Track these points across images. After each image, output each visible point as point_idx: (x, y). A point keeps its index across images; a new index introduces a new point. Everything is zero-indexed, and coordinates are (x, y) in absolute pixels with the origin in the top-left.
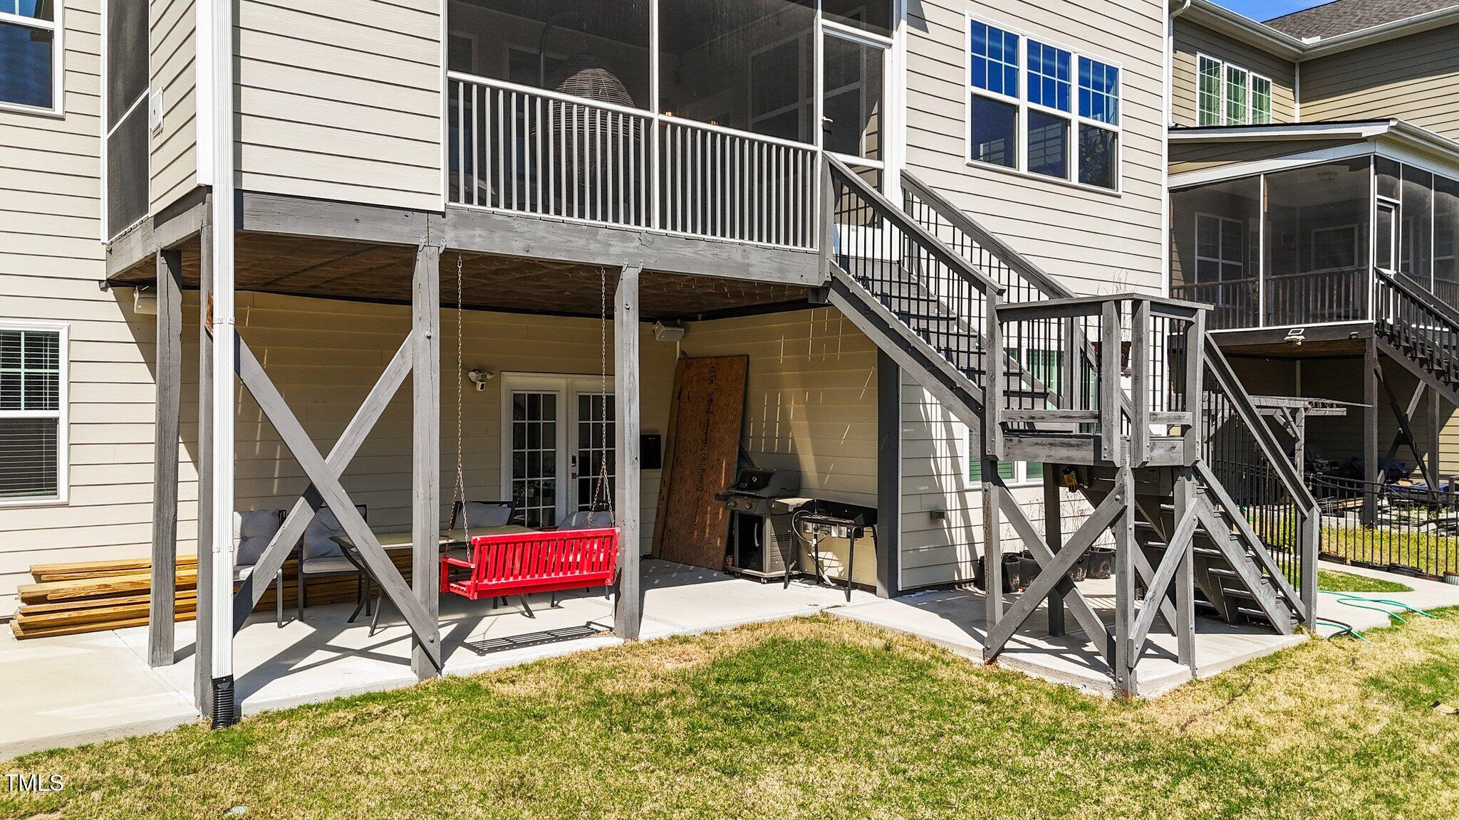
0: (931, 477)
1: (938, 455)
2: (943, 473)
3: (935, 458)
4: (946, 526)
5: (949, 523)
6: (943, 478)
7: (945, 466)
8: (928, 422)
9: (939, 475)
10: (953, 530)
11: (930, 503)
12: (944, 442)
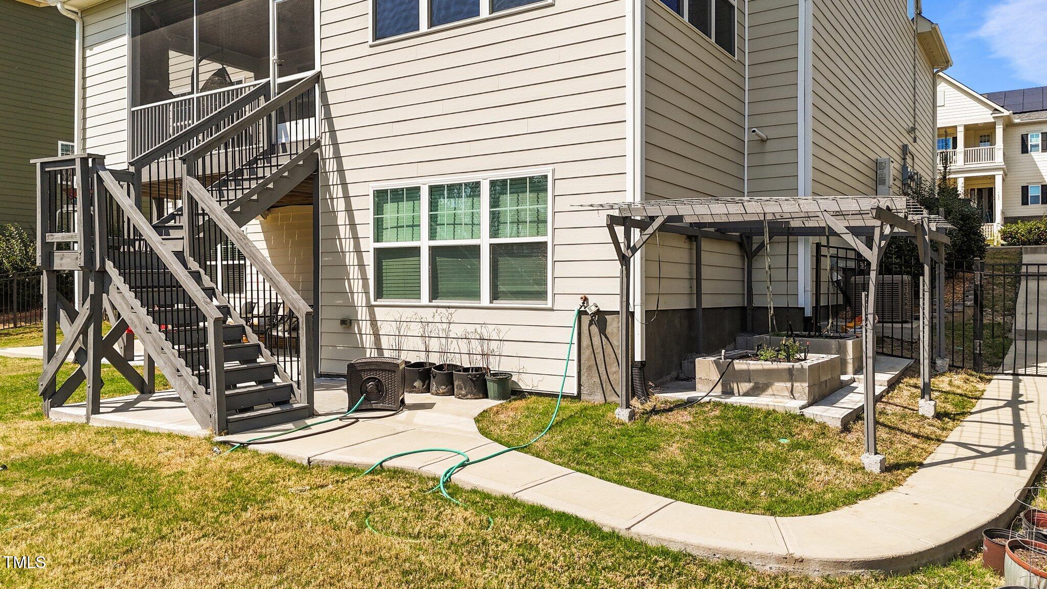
0: (345, 295)
1: (351, 277)
2: (355, 290)
3: (349, 279)
4: (357, 332)
5: (360, 330)
6: (356, 295)
7: (357, 286)
8: (342, 252)
9: (352, 293)
10: (364, 336)
11: (344, 313)
12: (356, 268)
